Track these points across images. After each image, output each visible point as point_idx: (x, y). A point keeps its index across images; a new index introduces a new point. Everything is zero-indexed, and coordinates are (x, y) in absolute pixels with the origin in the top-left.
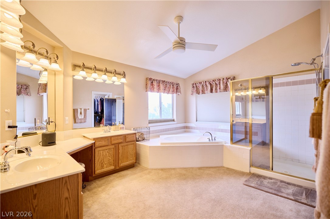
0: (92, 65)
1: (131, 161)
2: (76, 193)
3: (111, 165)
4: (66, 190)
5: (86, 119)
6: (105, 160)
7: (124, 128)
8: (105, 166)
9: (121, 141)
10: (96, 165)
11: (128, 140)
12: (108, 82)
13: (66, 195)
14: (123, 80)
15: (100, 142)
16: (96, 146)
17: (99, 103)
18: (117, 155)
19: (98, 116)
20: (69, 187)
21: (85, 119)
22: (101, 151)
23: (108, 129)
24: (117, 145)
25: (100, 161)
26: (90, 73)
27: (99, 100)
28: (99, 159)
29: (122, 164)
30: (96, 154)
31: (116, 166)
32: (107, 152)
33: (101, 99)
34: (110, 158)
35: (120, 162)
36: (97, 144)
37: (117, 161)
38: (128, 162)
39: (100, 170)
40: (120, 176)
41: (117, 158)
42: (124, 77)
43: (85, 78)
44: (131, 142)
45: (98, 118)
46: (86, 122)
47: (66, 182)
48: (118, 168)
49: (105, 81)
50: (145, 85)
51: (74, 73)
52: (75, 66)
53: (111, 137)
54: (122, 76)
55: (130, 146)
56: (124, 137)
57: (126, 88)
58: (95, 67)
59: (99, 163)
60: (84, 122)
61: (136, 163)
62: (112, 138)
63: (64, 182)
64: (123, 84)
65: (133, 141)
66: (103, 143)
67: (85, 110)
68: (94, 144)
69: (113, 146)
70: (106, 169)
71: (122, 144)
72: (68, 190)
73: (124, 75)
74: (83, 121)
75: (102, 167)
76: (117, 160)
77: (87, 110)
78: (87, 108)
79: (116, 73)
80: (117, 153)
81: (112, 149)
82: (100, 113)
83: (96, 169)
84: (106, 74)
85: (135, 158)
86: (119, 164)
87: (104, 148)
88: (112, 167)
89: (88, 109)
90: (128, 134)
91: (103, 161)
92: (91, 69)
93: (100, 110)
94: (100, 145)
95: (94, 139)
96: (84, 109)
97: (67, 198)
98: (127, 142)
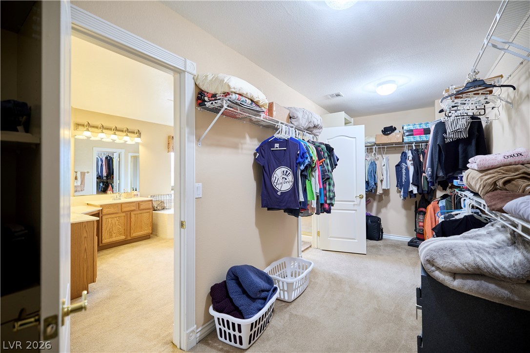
0: (98, 123)
1: (145, 232)
2: (93, 235)
3: (121, 234)
4: (85, 231)
5: (84, 186)
6: (114, 228)
7: (139, 196)
8: (114, 235)
9: (133, 208)
10: (103, 234)
11: (141, 207)
12: (118, 141)
13: (85, 235)
14: (138, 140)
15: (108, 210)
16: (103, 214)
17: (104, 163)
18: (129, 224)
19: (102, 182)
20: (87, 230)
21: (82, 186)
22: (110, 219)
23: (118, 196)
24: (129, 213)
25: (108, 229)
26: (96, 132)
27: (104, 159)
28: (107, 227)
29: (135, 234)
30: (103, 222)
31: (127, 236)
32: (116, 220)
33: (106, 158)
34: (120, 228)
35: (132, 231)
36: (105, 211)
37: (129, 231)
38: (142, 233)
39: (107, 240)
40: (132, 246)
41: (129, 227)
42: (140, 136)
43: (89, 138)
44: (146, 209)
45: (101, 185)
46: (84, 190)
47: (85, 226)
48: (129, 238)
49: (114, 140)
50: (167, 144)
51: (77, 132)
52: (78, 125)
53: (121, 204)
54: (136, 135)
55: (145, 214)
56: (138, 205)
57: (141, 148)
58: (103, 126)
59: (107, 231)
60: (82, 191)
61: (152, 233)
62: (123, 205)
63: (84, 225)
64: (138, 144)
65: (149, 209)
66: (112, 210)
67: (83, 174)
68: (101, 211)
69: (124, 214)
70: (116, 238)
71: (135, 212)
72: (87, 232)
73: (139, 134)
74: (79, 189)
75: (111, 236)
76: (128, 228)
77: (86, 174)
78: (86, 171)
79: (128, 131)
80: (129, 222)
81: (123, 217)
82: (104, 178)
83: (103, 238)
84: (116, 133)
85: (151, 228)
86: (131, 234)
87: (113, 216)
88: (123, 237)
89: (88, 173)
90: (142, 201)
91: (111, 230)
92: (97, 127)
93: (105, 174)
94: (108, 212)
95: (101, 206)
96: (81, 173)
97: (85, 237)
98: (140, 210)
